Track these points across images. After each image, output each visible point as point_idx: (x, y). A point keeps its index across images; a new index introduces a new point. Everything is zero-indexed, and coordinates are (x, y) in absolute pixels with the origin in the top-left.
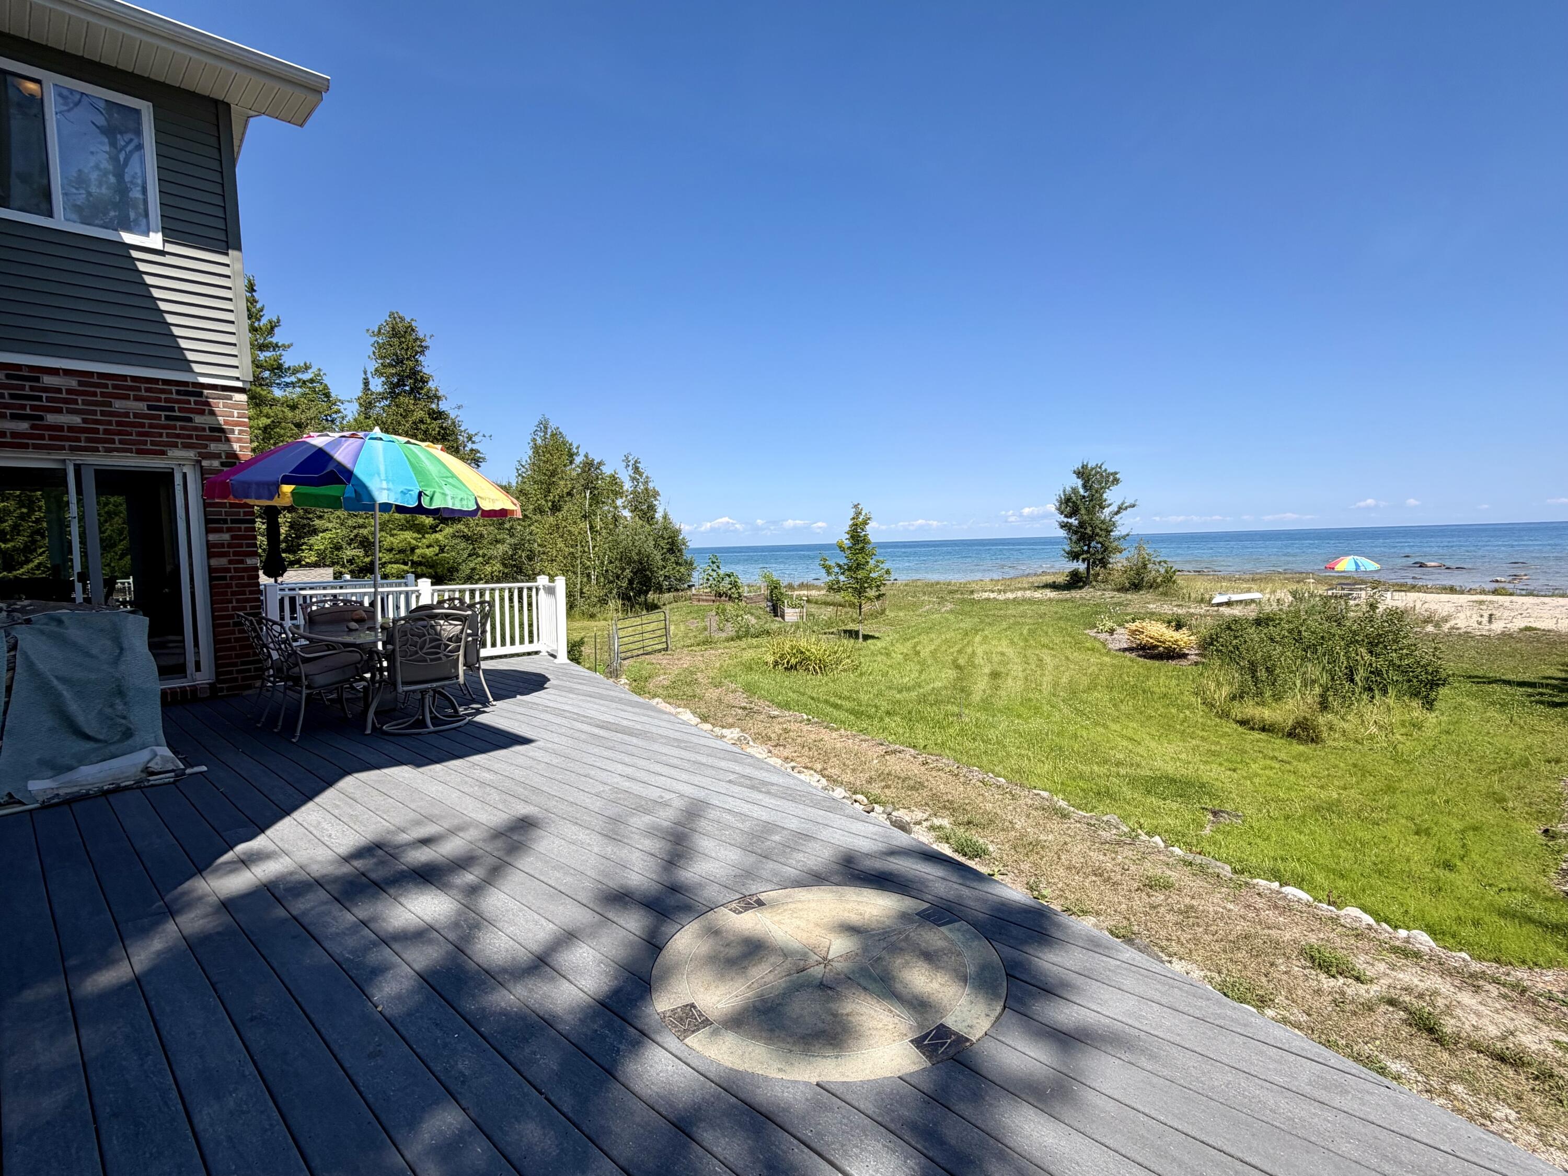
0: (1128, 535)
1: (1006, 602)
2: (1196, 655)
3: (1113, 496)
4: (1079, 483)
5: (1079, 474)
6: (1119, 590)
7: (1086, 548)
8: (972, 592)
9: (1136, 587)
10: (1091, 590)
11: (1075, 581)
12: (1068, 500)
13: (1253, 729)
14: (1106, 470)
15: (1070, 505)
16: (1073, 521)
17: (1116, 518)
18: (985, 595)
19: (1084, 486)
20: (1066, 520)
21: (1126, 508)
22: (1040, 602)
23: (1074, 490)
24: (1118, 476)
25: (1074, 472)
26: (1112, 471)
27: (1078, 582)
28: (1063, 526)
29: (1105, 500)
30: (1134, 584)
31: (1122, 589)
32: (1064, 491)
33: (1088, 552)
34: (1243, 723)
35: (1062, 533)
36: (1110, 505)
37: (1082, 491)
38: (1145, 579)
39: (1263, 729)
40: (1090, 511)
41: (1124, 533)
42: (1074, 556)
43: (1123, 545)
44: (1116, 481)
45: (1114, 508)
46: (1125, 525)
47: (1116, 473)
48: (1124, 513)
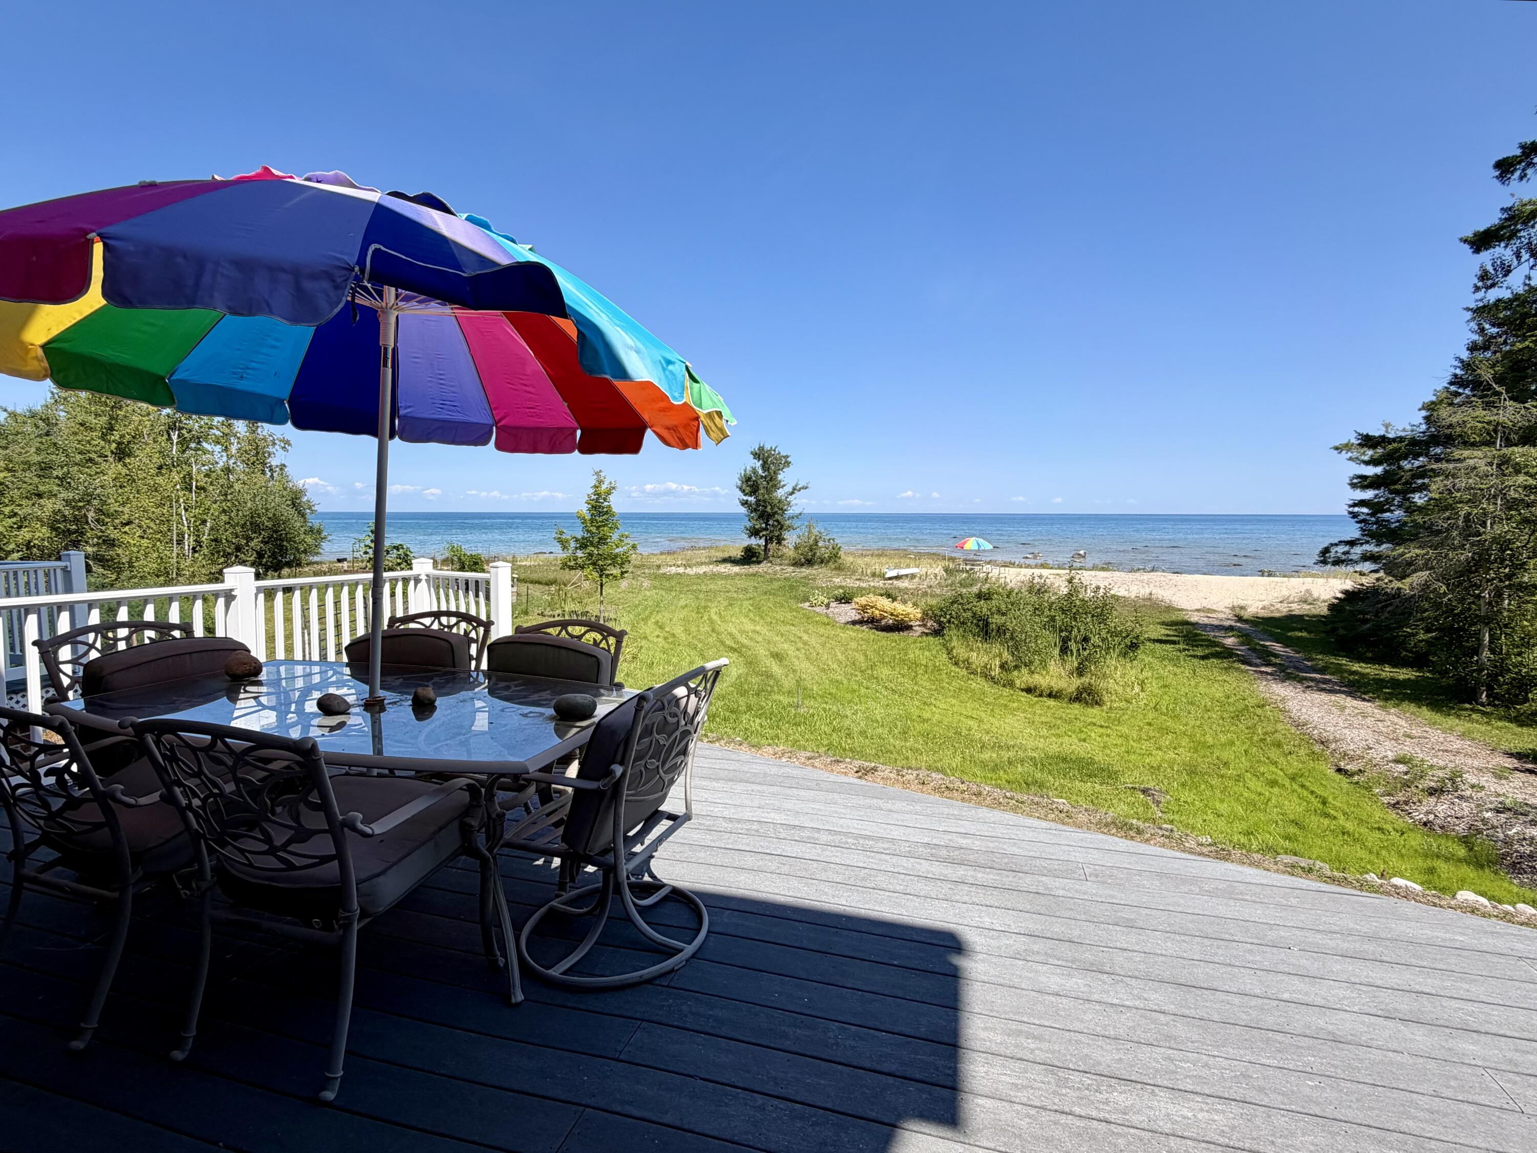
0: (800, 514)
1: (698, 576)
2: (920, 626)
3: (786, 478)
4: (758, 464)
5: (757, 455)
6: (793, 565)
7: (764, 525)
8: (659, 567)
9: (810, 562)
10: (769, 565)
11: (749, 557)
12: (748, 479)
13: (1041, 695)
14: (779, 453)
15: (750, 485)
16: (752, 499)
17: (790, 498)
18: (673, 570)
19: (763, 466)
20: (745, 498)
21: (799, 490)
22: (727, 577)
23: (754, 471)
24: (789, 459)
25: (752, 453)
26: (785, 454)
27: (753, 556)
28: (744, 503)
29: (780, 481)
30: (807, 560)
31: (796, 564)
32: (745, 470)
33: (766, 529)
34: (1029, 690)
35: (743, 510)
36: (784, 486)
37: (760, 472)
38: (818, 554)
39: (1050, 696)
40: (769, 491)
41: (798, 512)
42: (754, 533)
43: (796, 523)
44: (788, 464)
45: (789, 489)
46: (798, 505)
47: (787, 457)
48: (797, 494)
